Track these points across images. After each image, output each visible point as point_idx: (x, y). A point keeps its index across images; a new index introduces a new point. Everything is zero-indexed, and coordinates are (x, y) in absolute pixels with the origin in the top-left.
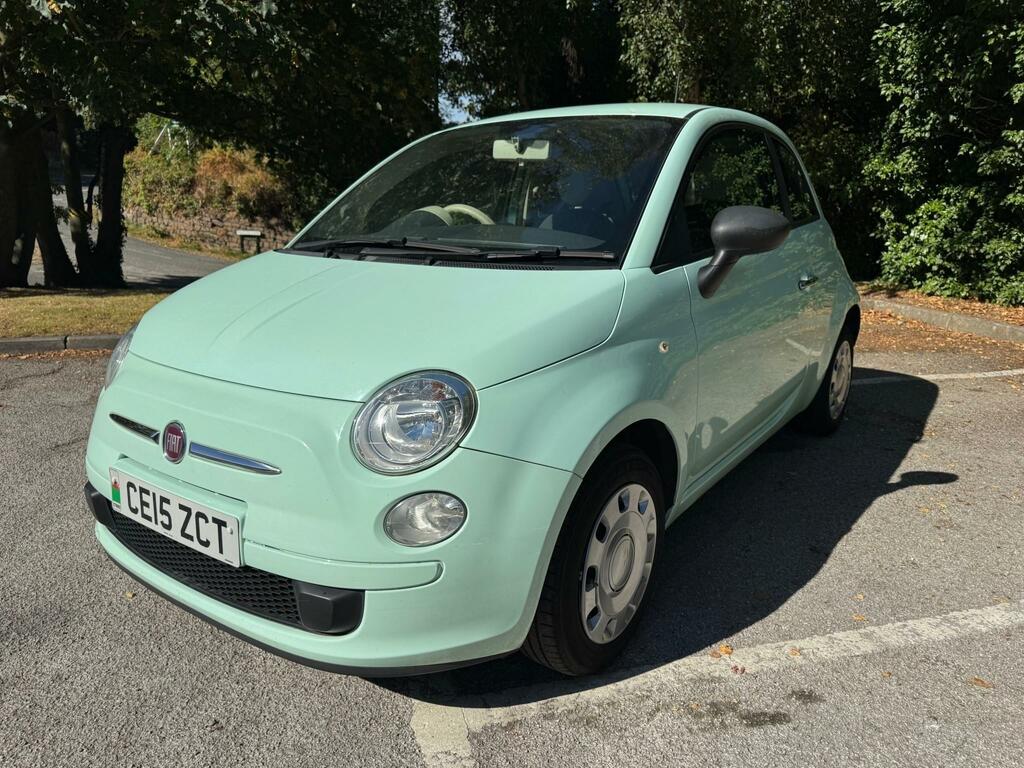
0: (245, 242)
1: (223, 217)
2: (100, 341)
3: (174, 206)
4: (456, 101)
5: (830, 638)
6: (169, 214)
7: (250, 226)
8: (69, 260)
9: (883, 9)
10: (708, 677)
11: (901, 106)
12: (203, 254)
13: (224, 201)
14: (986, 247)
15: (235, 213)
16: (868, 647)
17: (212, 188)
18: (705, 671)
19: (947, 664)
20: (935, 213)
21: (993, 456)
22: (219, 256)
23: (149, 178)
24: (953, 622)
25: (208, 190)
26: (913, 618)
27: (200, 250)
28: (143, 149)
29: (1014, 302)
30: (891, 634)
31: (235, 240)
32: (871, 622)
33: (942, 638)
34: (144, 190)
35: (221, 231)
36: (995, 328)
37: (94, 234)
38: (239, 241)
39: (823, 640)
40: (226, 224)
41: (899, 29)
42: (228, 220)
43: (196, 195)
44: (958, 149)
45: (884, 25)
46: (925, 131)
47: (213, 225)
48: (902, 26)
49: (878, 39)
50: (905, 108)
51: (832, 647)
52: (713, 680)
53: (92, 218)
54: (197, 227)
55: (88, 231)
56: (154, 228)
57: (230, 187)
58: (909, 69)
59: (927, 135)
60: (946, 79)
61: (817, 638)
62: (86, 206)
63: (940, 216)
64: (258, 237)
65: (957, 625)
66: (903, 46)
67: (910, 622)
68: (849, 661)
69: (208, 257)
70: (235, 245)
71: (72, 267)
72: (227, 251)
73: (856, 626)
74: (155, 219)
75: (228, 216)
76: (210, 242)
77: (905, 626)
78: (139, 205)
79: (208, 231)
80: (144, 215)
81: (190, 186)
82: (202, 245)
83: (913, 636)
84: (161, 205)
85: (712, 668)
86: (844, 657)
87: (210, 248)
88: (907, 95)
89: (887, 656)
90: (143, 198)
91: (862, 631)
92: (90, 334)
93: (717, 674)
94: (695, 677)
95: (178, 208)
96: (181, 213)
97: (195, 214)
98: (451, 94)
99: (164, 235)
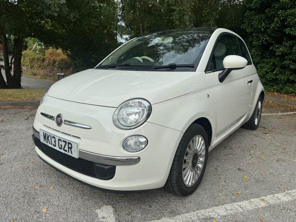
0: (59, 77)
1: (53, 69)
2: (8, 103)
3: (38, 66)
4: (122, 37)
5: (250, 201)
6: (37, 68)
7: (61, 72)
8: (4, 81)
9: (248, 7)
10: (209, 217)
11: (253, 35)
12: (47, 80)
13: (54, 65)
14: (278, 77)
15: (57, 68)
16: (263, 204)
17: (50, 61)
18: (208, 215)
19: (291, 210)
20: (263, 67)
21: (290, 138)
22: (52, 81)
23: (31, 58)
24: (290, 194)
25: (49, 62)
26: (276, 193)
27: (46, 79)
28: (29, 50)
29: (287, 93)
30: (270, 199)
31: (57, 76)
32: (263, 195)
33: (287, 200)
34: (29, 61)
35: (52, 74)
36: (282, 100)
37: (12, 73)
38: (58, 77)
39: (248, 202)
40: (54, 71)
41: (252, 13)
42: (55, 70)
43: (45, 63)
44: (270, 48)
45: (248, 11)
46: (260, 43)
47: (50, 72)
48: (253, 12)
49: (246, 15)
50: (254, 36)
51: (251, 204)
52: (211, 218)
53: (12, 68)
54: (45, 72)
55: (11, 72)
56: (32, 73)
57: (55, 61)
58: (255, 24)
59: (260, 44)
60: (266, 27)
61: (245, 201)
62: (10, 65)
63: (264, 68)
64: (63, 75)
65: (291, 195)
66: (253, 18)
67: (276, 195)
68: (258, 210)
69: (48, 81)
70: (56, 77)
71: (5, 83)
72: (54, 79)
73: (258, 197)
74: (33, 70)
75: (55, 69)
76: (49, 77)
77: (274, 196)
78: (28, 65)
79: (48, 73)
80: (29, 69)
81: (43, 60)
82: (47, 77)
83: (278, 200)
84: (34, 66)
85: (210, 214)
86: (256, 208)
87: (49, 78)
88: (255, 32)
89: (270, 207)
90: (29, 64)
91: (260, 198)
92: (5, 101)
93: (212, 216)
94: (204, 218)
95: (40, 67)
96: (40, 68)
97: (45, 69)
98: (121, 35)
99: (35, 74)
